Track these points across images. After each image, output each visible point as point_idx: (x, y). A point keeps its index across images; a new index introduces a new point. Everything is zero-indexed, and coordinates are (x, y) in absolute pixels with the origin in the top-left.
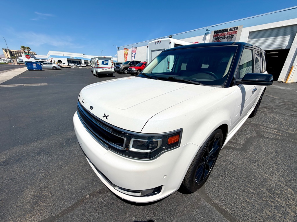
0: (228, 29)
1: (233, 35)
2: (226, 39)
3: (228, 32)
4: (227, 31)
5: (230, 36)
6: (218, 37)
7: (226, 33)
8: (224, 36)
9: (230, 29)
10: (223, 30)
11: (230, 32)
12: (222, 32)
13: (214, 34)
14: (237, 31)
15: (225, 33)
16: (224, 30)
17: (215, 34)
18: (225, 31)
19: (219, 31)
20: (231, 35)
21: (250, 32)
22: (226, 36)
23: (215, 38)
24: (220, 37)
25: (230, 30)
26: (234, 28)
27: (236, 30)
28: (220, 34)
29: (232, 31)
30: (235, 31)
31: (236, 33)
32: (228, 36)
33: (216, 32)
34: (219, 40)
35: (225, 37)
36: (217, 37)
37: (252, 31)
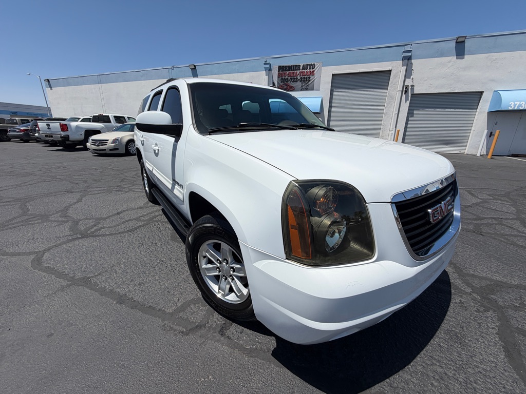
0: (300, 66)
1: (310, 78)
2: (299, 81)
3: (301, 71)
4: (300, 68)
5: (304, 78)
6: (286, 78)
7: (298, 72)
8: (295, 77)
9: (304, 65)
10: (291, 66)
11: (303, 71)
12: (291, 70)
13: (278, 71)
14: (314, 71)
15: (296, 71)
16: (293, 66)
17: (281, 72)
18: (296, 68)
19: (286, 66)
20: (306, 77)
21: (333, 75)
22: (299, 77)
23: (280, 78)
24: (289, 78)
25: (303, 68)
26: (310, 65)
27: (313, 69)
28: (288, 72)
29: (306, 69)
30: (311, 70)
31: (312, 73)
32: (301, 78)
33: (281, 68)
34: (289, 83)
35: (297, 78)
36: (283, 78)
37: (336, 73)
